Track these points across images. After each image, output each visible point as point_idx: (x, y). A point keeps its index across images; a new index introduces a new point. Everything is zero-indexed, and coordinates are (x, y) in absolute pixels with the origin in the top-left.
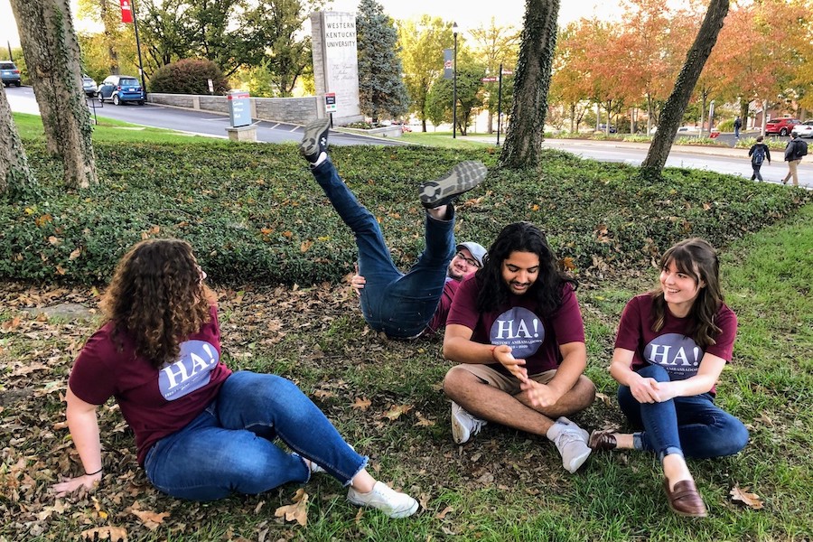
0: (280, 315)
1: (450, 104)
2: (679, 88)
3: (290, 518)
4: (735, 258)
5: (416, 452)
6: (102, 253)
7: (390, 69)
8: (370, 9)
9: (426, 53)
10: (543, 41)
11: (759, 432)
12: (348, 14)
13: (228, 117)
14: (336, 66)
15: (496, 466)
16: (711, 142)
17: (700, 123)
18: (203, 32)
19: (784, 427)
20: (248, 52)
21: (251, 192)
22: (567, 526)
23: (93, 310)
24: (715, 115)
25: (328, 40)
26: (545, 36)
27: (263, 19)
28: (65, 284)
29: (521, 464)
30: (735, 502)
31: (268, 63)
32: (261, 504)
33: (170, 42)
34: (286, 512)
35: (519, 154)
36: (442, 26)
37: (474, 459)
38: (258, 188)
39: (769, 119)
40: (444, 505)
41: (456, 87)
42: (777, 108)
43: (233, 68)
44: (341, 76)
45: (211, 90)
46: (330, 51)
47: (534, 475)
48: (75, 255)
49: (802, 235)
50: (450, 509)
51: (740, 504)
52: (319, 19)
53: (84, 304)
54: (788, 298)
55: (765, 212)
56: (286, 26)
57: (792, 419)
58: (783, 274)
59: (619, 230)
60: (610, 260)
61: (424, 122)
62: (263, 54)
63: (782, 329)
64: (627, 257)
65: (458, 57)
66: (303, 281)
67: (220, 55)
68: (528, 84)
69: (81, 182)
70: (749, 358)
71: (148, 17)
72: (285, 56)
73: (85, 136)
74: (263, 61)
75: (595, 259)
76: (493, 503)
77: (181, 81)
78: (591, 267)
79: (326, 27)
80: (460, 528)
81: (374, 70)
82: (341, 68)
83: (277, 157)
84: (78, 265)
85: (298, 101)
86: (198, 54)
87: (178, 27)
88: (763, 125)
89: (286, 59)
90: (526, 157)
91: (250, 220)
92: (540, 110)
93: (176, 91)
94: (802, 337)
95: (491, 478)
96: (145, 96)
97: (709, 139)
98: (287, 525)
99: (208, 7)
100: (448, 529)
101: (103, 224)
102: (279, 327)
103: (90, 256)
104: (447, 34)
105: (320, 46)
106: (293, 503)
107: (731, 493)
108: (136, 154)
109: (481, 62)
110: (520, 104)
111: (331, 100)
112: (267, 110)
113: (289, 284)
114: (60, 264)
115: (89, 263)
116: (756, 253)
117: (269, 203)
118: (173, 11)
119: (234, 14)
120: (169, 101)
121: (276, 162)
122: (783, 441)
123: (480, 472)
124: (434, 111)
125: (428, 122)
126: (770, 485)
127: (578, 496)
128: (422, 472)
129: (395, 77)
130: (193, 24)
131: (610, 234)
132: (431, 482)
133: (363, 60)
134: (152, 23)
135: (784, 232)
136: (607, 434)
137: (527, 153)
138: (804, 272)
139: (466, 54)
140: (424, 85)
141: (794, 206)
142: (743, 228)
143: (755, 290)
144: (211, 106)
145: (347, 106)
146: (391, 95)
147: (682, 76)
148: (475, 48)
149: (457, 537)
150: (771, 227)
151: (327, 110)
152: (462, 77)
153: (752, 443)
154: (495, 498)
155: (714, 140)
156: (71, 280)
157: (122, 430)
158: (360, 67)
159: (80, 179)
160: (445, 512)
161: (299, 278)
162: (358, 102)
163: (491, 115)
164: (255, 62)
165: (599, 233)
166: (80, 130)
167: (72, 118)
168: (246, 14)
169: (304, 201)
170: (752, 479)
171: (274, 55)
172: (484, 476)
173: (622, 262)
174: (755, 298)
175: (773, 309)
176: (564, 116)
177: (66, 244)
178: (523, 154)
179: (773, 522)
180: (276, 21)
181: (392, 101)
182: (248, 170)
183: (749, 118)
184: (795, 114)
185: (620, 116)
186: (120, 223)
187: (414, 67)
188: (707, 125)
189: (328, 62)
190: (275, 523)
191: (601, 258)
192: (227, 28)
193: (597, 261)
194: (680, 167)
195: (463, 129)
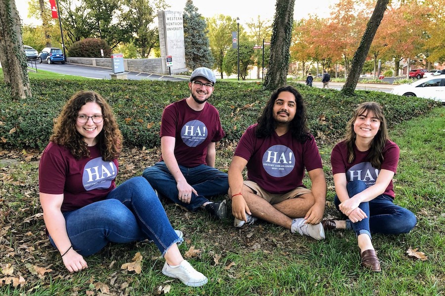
0: (133, 162)
1: (236, 63)
2: (363, 44)
3: (130, 269)
4: (398, 133)
5: (213, 233)
6: (29, 130)
7: (202, 43)
8: (191, 10)
9: (223, 36)
10: (287, 18)
11: (421, 219)
12: (178, 12)
13: (112, 69)
14: (172, 41)
15: (262, 239)
16: (380, 82)
17: (373, 72)
18: (98, 24)
19: (435, 217)
20: (123, 35)
21: (121, 102)
22: (307, 271)
23: (22, 162)
24: (381, 68)
25: (167, 27)
26: (287, 16)
27: (131, 17)
28: (6, 148)
29: (277, 239)
30: (409, 257)
31: (134, 41)
32: (113, 262)
33: (80, 30)
34: (128, 266)
35: (274, 82)
36: (231, 21)
37: (249, 236)
38: (125, 100)
39: (410, 70)
40: (229, 262)
41: (239, 54)
42: (414, 64)
43: (115, 44)
44: (175, 47)
45: (103, 55)
46: (168, 32)
47: (286, 245)
48: (12, 131)
49: (435, 122)
50: (233, 264)
51: (414, 258)
52: (162, 16)
53: (18, 159)
54: (430, 153)
55: (413, 110)
56: (144, 21)
57: (440, 213)
58: (426, 141)
59: (332, 117)
60: (327, 133)
61: (222, 74)
62: (132, 36)
63: (428, 168)
64: (337, 132)
65: (240, 38)
66: (148, 145)
67: (107, 37)
68: (278, 43)
69: (21, 95)
70: (411, 182)
71: (67, 16)
72: (144, 37)
73: (23, 69)
74: (131, 39)
75: (319, 133)
76: (260, 260)
77: (86, 50)
78: (317, 137)
79: (166, 19)
80: (239, 275)
81: (193, 43)
82: (175, 42)
83: (137, 86)
84: (14, 137)
85: (151, 60)
86: (95, 36)
87: (84, 22)
88: (408, 72)
89: (145, 39)
90: (278, 84)
91: (119, 114)
92: (285, 57)
93: (83, 56)
94: (440, 172)
95: (259, 246)
96: (65, 59)
97: (378, 80)
98: (130, 275)
99: (101, 10)
100: (232, 276)
101: (31, 114)
102: (132, 168)
103: (22, 132)
104: (234, 25)
105: (163, 30)
106: (133, 261)
107: (407, 252)
108: (56, 84)
109: (252, 40)
110: (274, 54)
111: (169, 59)
112: (134, 65)
113: (140, 147)
114: (3, 136)
115: (21, 135)
116: (410, 131)
117: (131, 107)
118: (81, 13)
119: (116, 15)
120: (79, 61)
121: (136, 88)
122: (435, 224)
123: (252, 244)
124: (227, 67)
125: (224, 73)
126: (431, 247)
127: (313, 254)
128: (217, 244)
129: (205, 47)
130: (93, 20)
131: (327, 120)
132: (222, 249)
133: (187, 38)
134: (70, 19)
135: (425, 121)
136: (330, 220)
137: (279, 81)
138: (438, 140)
139: (244, 36)
140: (222, 53)
141: (429, 109)
142: (401, 118)
143: (411, 149)
144: (102, 64)
145: (178, 63)
146: (204, 56)
147: (365, 36)
148: (249, 32)
149: (237, 280)
150: (417, 118)
151: (167, 65)
152: (243, 48)
153: (417, 225)
154: (262, 258)
155: (381, 80)
156: (10, 145)
157: (29, 222)
158: (185, 42)
159: (20, 94)
160: (230, 266)
161: (146, 143)
162: (185, 61)
163: (259, 69)
164: (126, 41)
165: (320, 120)
166: (20, 66)
167: (16, 58)
168: (122, 15)
169: (151, 106)
170: (419, 244)
171: (138, 37)
172: (255, 245)
173: (334, 134)
174: (411, 152)
175: (422, 158)
176: (299, 70)
177: (7, 125)
178: (276, 82)
179: (435, 267)
180: (139, 19)
181: (204, 61)
182: (120, 92)
183: (400, 70)
184: (425, 67)
185: (329, 70)
186: (41, 114)
187: (216, 43)
188: (377, 73)
189: (168, 39)
190: (121, 273)
191: (322, 133)
192: (111, 22)
193: (320, 134)
194: (364, 90)
195: (243, 77)
